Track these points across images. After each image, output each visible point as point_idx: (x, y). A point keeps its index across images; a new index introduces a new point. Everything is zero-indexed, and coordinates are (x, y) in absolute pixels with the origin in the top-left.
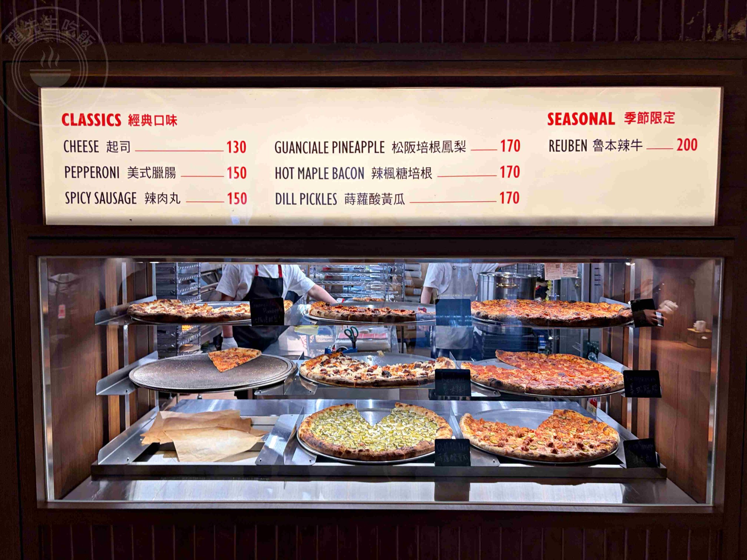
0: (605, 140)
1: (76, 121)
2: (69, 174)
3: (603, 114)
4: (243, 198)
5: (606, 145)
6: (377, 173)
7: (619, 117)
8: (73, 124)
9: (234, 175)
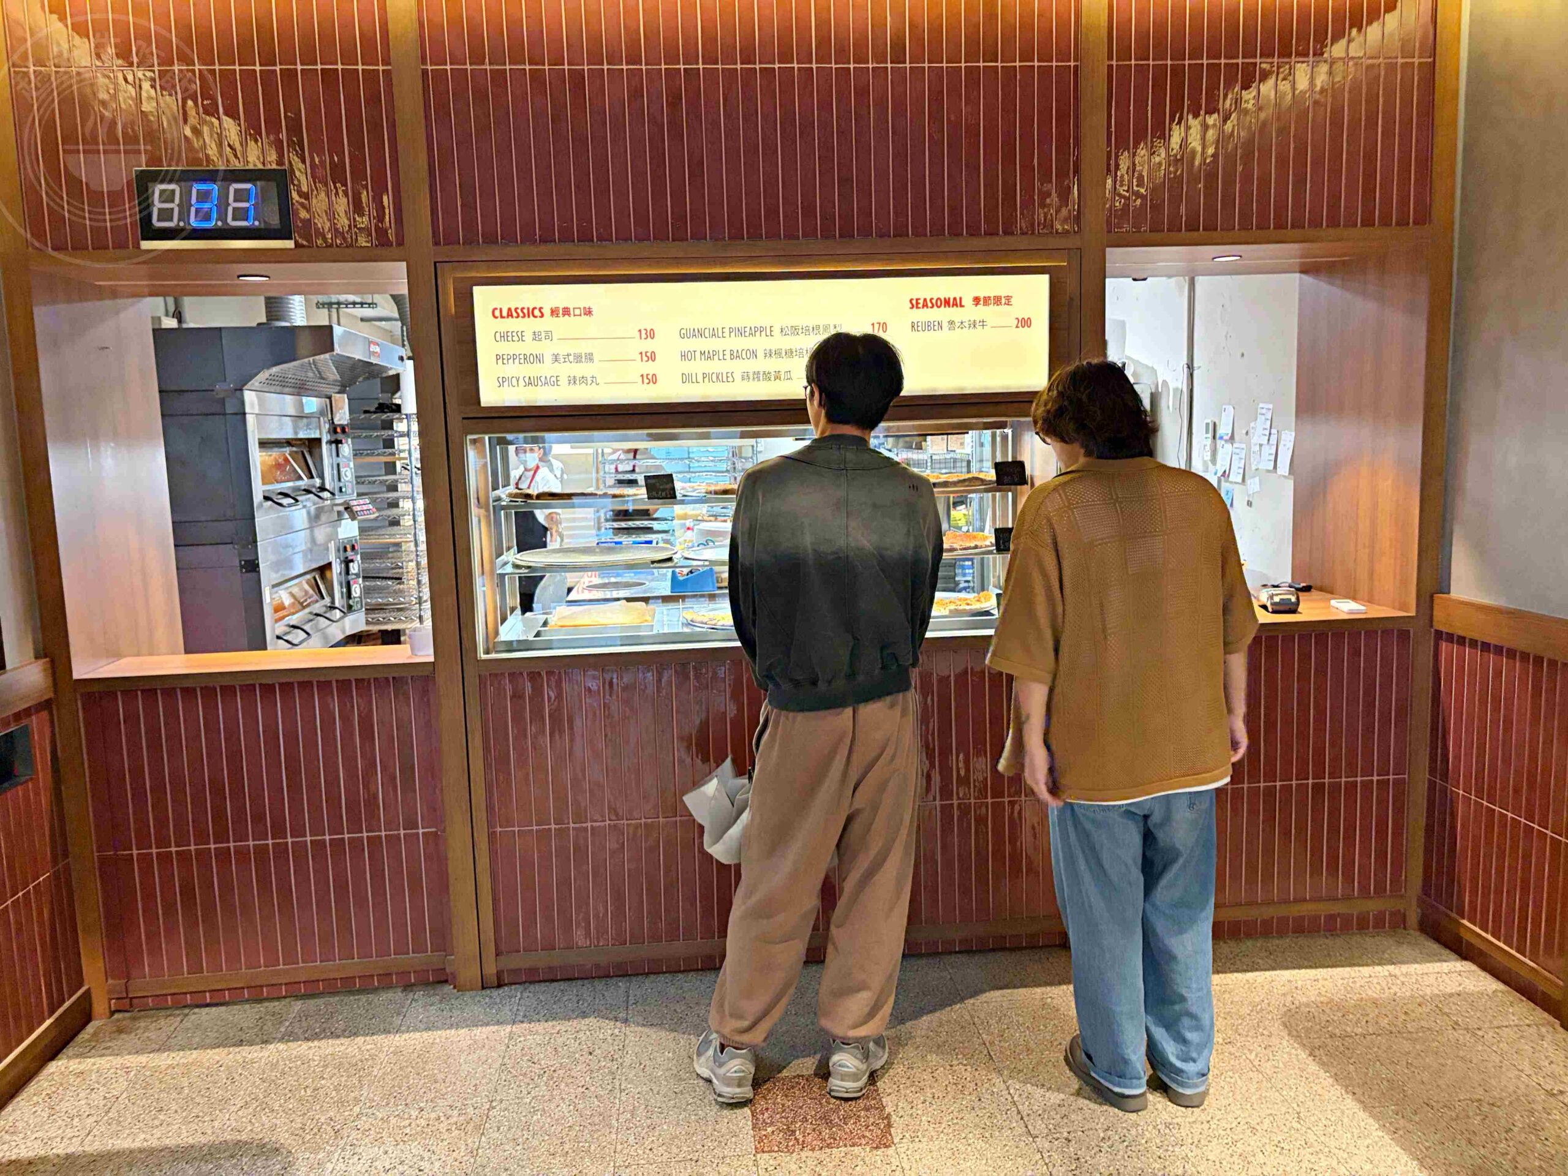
0: (957, 320)
1: (505, 313)
2: (500, 361)
3: (955, 299)
4: (653, 379)
5: (958, 325)
6: (769, 354)
7: (968, 301)
8: (502, 317)
9: (645, 358)
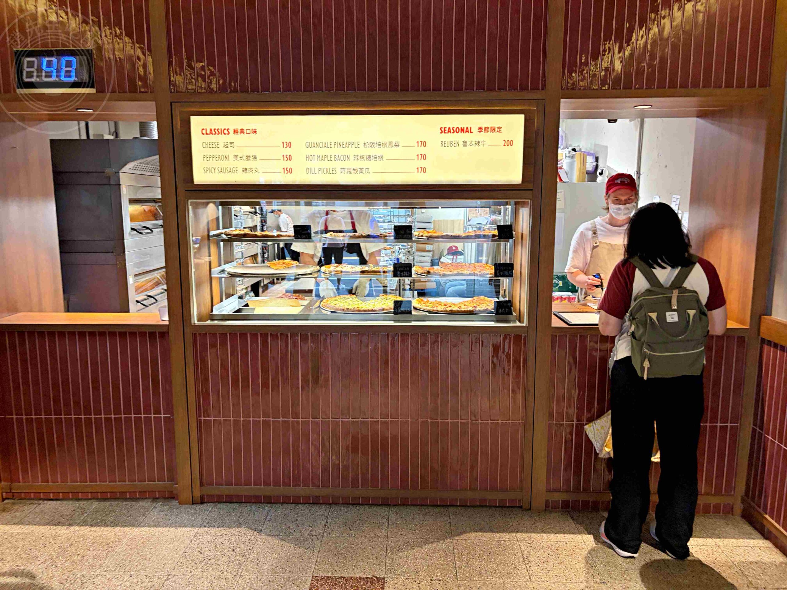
0: (468, 140)
1: (208, 132)
2: (205, 159)
3: (467, 128)
4: (290, 171)
5: (468, 143)
6: (356, 158)
7: (475, 130)
9: (286, 159)
